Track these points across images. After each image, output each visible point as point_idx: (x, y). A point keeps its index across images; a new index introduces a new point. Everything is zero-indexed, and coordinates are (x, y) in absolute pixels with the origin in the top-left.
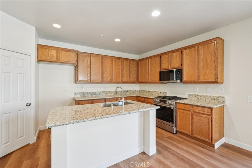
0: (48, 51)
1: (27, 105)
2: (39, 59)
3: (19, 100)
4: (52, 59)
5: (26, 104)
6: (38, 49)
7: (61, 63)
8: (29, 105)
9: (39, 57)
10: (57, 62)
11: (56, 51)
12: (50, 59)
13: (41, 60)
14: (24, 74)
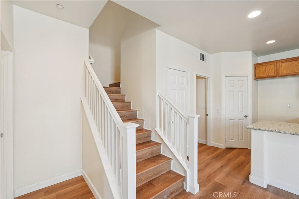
0: (265, 67)
1: (245, 117)
2: (256, 77)
3: (239, 111)
4: (270, 75)
5: (244, 115)
6: (255, 68)
7: (280, 76)
8: (247, 117)
9: (256, 75)
10: (275, 77)
11: (274, 65)
12: (267, 75)
13: (258, 77)
14: (243, 92)
